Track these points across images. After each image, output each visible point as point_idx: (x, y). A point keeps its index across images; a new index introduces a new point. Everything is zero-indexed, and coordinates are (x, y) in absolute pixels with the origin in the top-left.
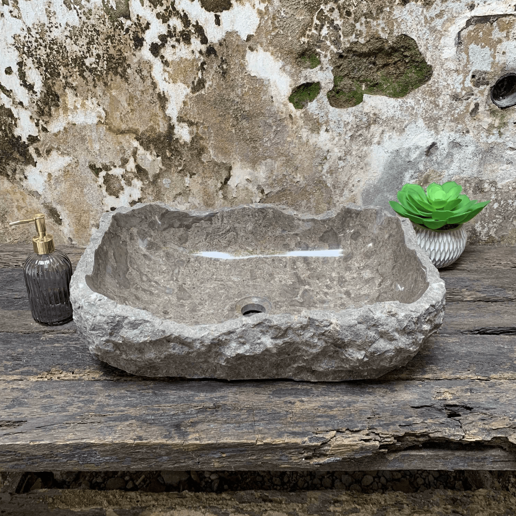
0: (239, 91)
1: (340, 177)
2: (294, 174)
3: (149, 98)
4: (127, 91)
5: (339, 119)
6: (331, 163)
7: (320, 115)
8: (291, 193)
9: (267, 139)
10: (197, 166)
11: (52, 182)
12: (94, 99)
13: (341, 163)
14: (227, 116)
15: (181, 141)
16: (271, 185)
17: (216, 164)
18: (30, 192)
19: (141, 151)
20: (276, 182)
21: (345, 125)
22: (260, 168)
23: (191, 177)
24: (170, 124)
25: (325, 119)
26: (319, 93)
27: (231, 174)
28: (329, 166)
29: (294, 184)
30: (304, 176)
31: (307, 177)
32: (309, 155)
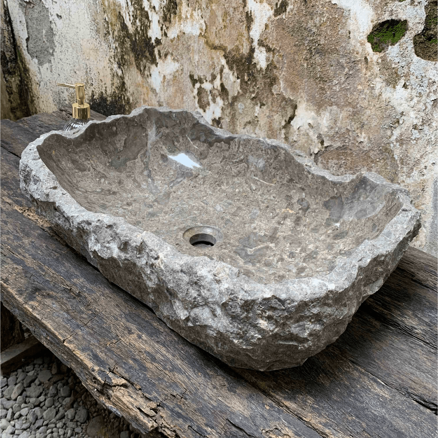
0: (317, 20)
1: (411, 150)
2: (358, 131)
3: (239, 16)
4: (223, 7)
5: (423, 75)
6: (403, 130)
7: (400, 64)
8: (352, 153)
9: (337, 82)
10: (267, 97)
11: (166, 84)
12: (200, 10)
13: (416, 134)
14: (302, 47)
15: (258, 67)
16: (332, 138)
17: (284, 99)
18: (152, 89)
19: (226, 70)
20: (338, 135)
21: (429, 83)
22: (324, 114)
23: (260, 107)
24: (252, 46)
25: (406, 70)
26: (404, 35)
27: (296, 113)
28: (400, 132)
29: (357, 144)
30: (369, 137)
31: (373, 139)
32: (378, 113)
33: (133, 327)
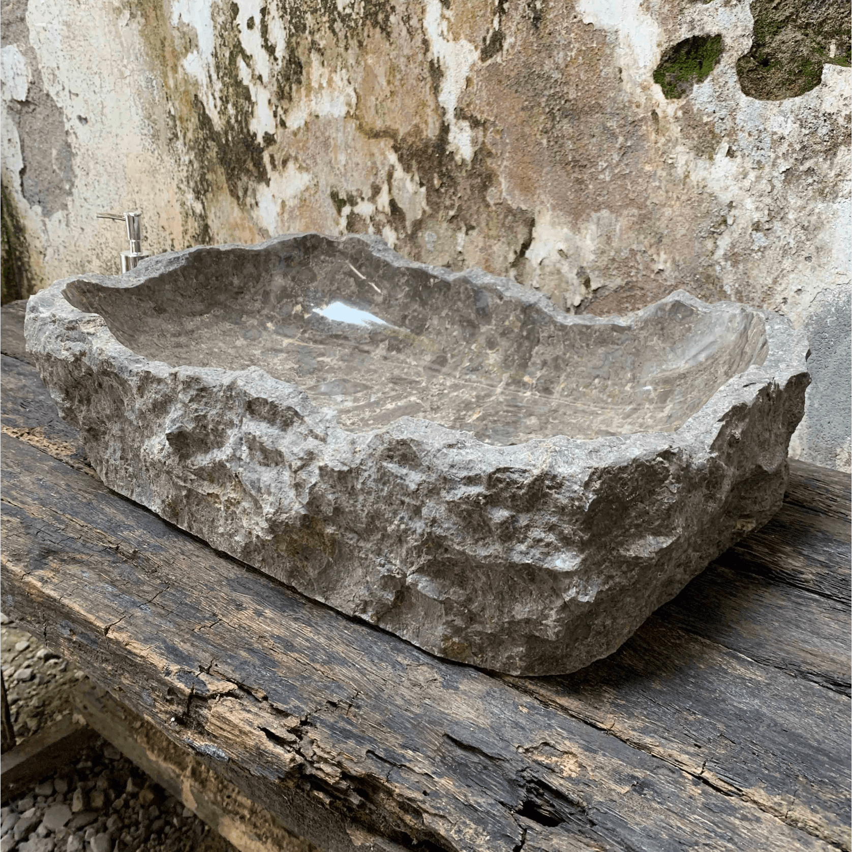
0: (560, 57)
1: (755, 272)
2: (652, 251)
3: (417, 71)
4: (387, 58)
5: (761, 128)
6: (736, 235)
7: (717, 115)
8: (644, 295)
9: (605, 165)
10: (478, 211)
11: (286, 216)
12: (344, 71)
13: (760, 239)
14: (535, 110)
15: (458, 158)
16: (605, 271)
17: (509, 210)
18: (260, 229)
19: (399, 173)
20: (616, 265)
21: (773, 142)
22: (586, 228)
23: (467, 234)
24: (443, 122)
25: (729, 124)
26: (718, 62)
27: (534, 235)
28: (730, 241)
29: (652, 276)
30: (674, 259)
31: (681, 262)
32: (687, 211)
33: (245, 599)
